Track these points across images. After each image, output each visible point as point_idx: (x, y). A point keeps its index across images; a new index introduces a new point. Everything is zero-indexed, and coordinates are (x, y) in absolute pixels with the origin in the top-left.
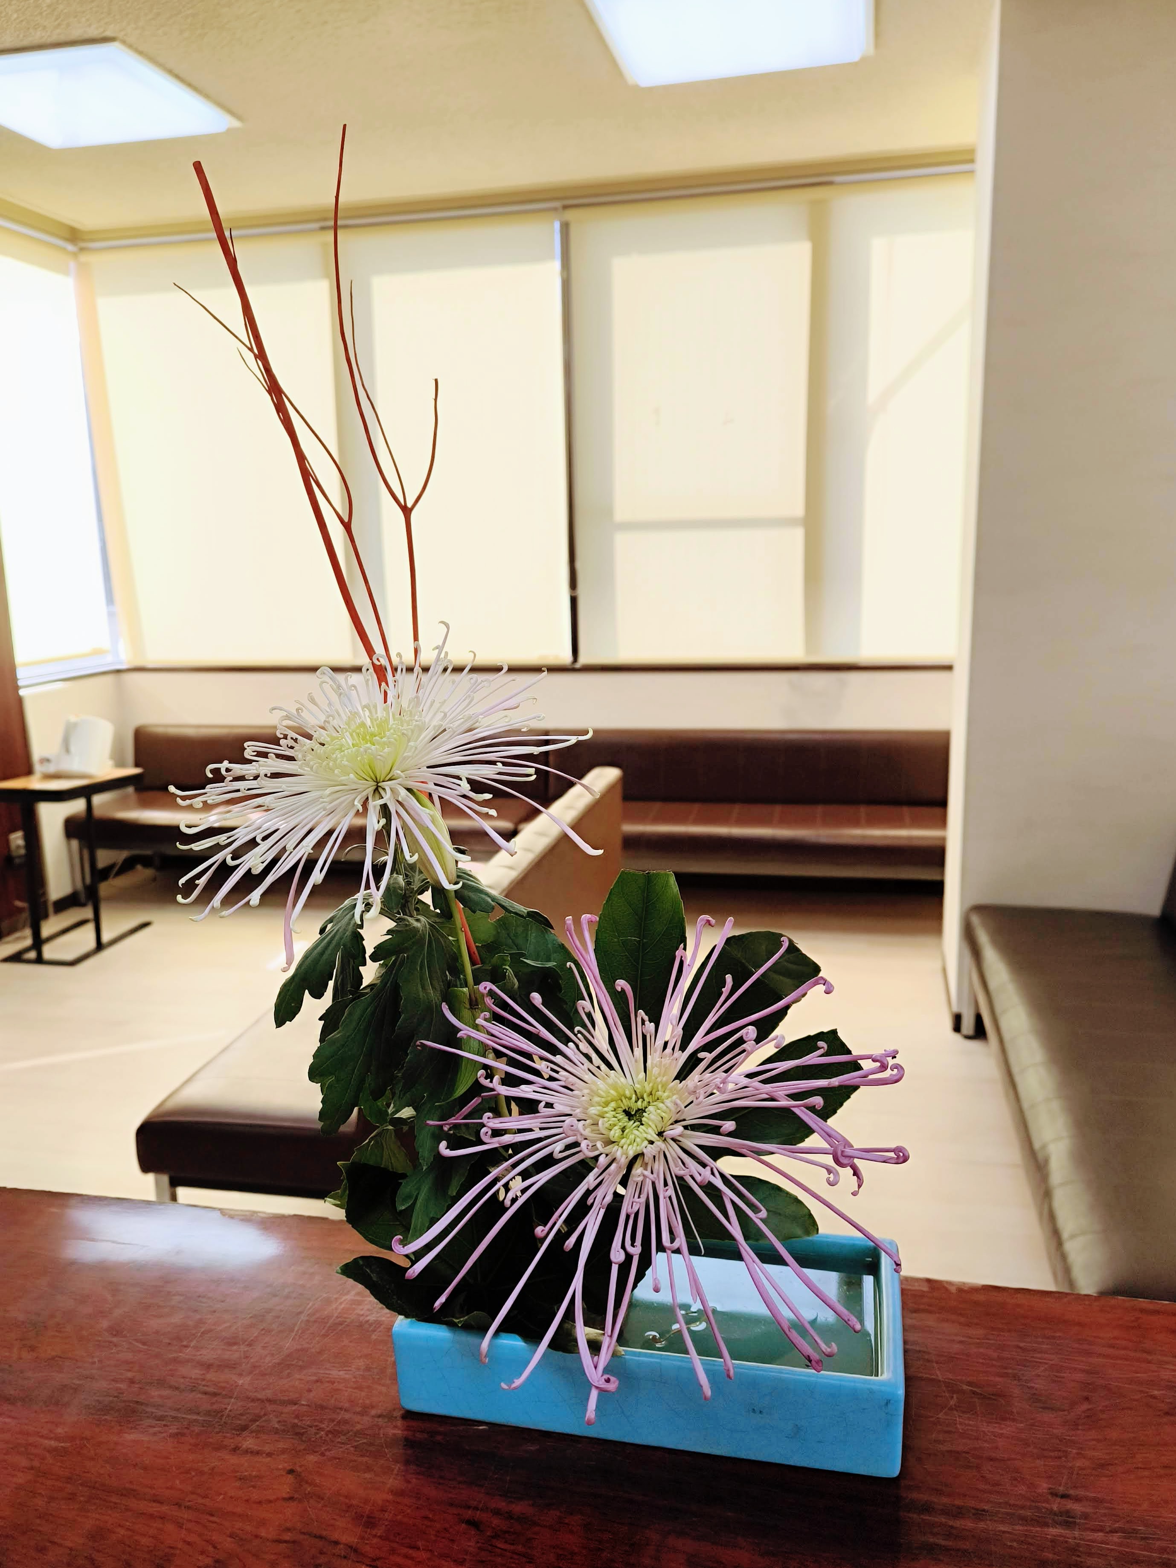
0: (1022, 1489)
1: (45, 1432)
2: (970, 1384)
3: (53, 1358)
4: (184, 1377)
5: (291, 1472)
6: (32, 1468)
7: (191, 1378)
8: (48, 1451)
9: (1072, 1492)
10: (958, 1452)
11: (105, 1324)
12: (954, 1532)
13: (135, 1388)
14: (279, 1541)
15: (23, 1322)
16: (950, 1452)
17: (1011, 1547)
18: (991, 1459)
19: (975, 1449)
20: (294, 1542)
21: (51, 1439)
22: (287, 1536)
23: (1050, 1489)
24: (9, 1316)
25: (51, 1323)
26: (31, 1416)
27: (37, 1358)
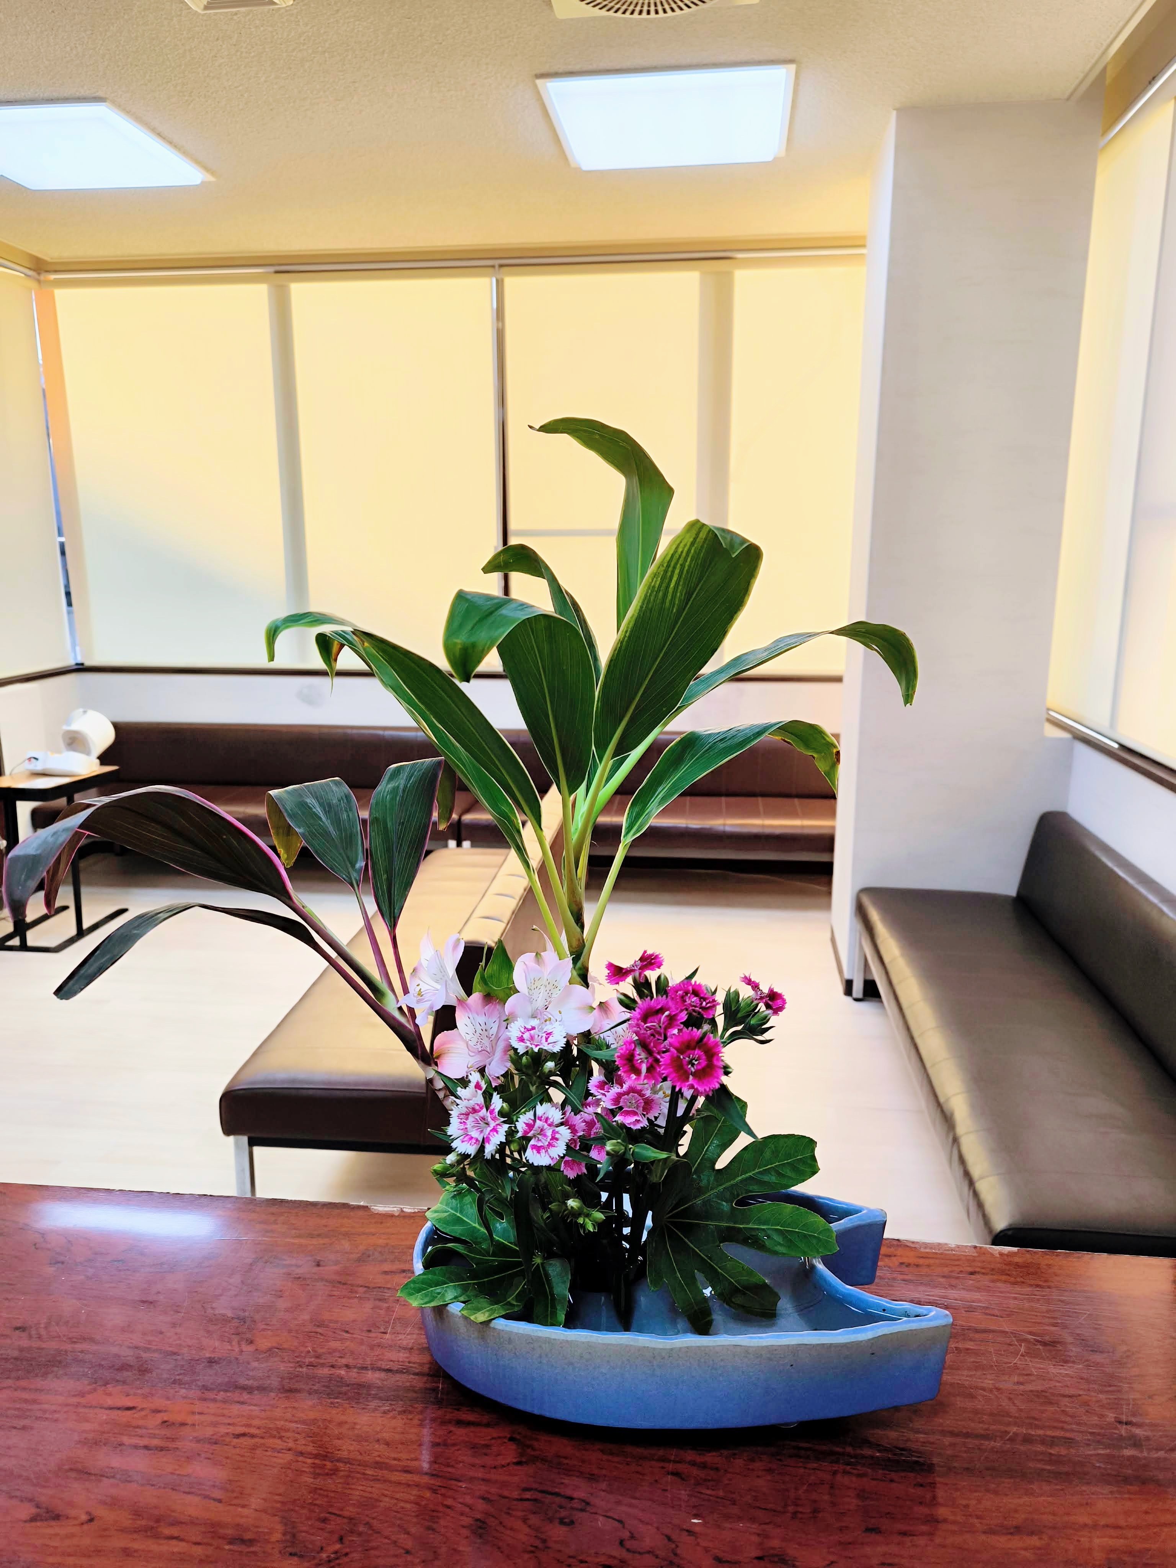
0: (1095, 1420)
1: (289, 1416)
2: (1030, 1333)
3: (270, 1349)
4: (391, 1361)
5: (511, 1439)
6: (289, 1449)
7: (398, 1361)
8: (298, 1433)
9: (1134, 1420)
10: (1038, 1391)
11: (306, 1317)
12: (1053, 1457)
13: (354, 1373)
14: (521, 1500)
15: (232, 1318)
16: (1031, 1391)
17: (1099, 1467)
18: (1064, 1396)
19: (1050, 1388)
20: (535, 1500)
21: (296, 1422)
22: (528, 1495)
23: (1115, 1417)
24: (217, 1312)
25: (257, 1317)
26: (271, 1402)
27: (257, 1350)
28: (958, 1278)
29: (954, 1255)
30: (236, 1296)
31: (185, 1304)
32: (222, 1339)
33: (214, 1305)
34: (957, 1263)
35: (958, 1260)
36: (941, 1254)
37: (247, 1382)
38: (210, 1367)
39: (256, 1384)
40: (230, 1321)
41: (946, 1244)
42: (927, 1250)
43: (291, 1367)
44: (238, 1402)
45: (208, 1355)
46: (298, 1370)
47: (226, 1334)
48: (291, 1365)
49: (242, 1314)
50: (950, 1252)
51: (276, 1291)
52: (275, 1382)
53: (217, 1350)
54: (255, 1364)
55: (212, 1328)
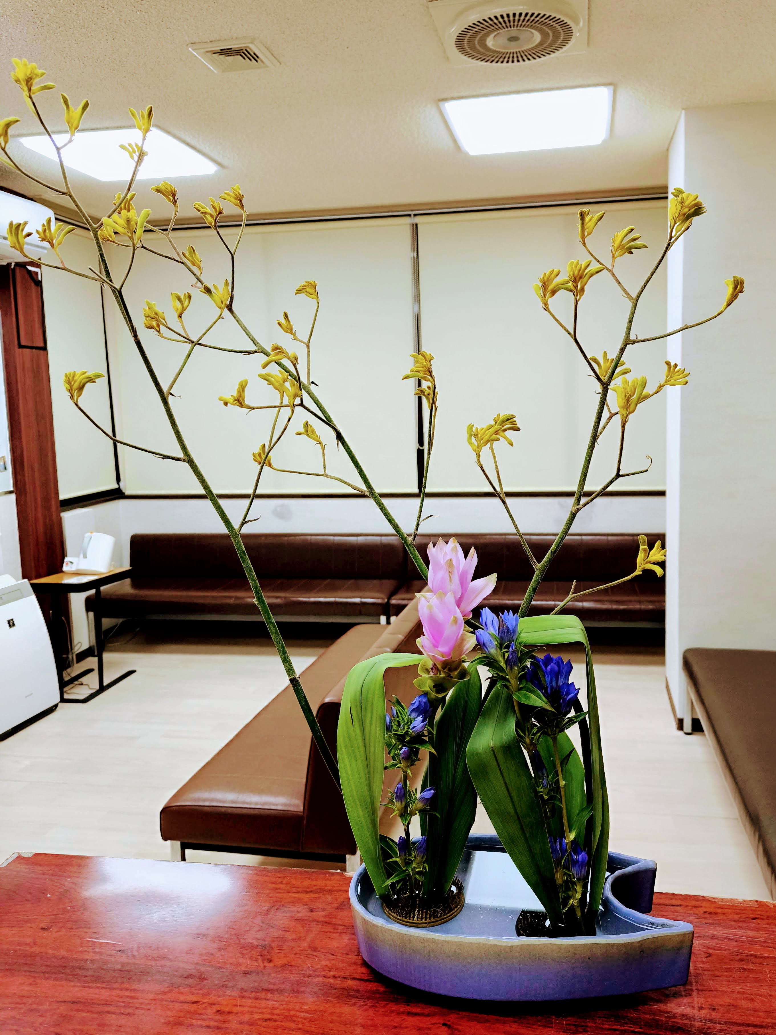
1: (297, 1008)
3: (284, 965)
6: (300, 1029)
8: (305, 1019)
11: (305, 945)
15: (258, 945)
21: (303, 1012)
24: (247, 941)
25: (274, 945)
26: (286, 999)
27: (274, 966)
28: (744, 922)
29: (742, 906)
30: (259, 931)
31: (226, 936)
32: (251, 958)
33: (245, 937)
34: (744, 912)
35: (745, 910)
36: (732, 906)
37: (269, 986)
38: (246, 976)
39: (275, 987)
40: (256, 948)
41: (736, 899)
42: (723, 903)
43: (298, 977)
44: (265, 999)
45: (243, 969)
46: (302, 978)
47: (254, 956)
48: (298, 976)
49: (264, 943)
50: (739, 905)
51: (284, 928)
52: (287, 986)
53: (249, 966)
54: (273, 975)
55: (245, 952)
